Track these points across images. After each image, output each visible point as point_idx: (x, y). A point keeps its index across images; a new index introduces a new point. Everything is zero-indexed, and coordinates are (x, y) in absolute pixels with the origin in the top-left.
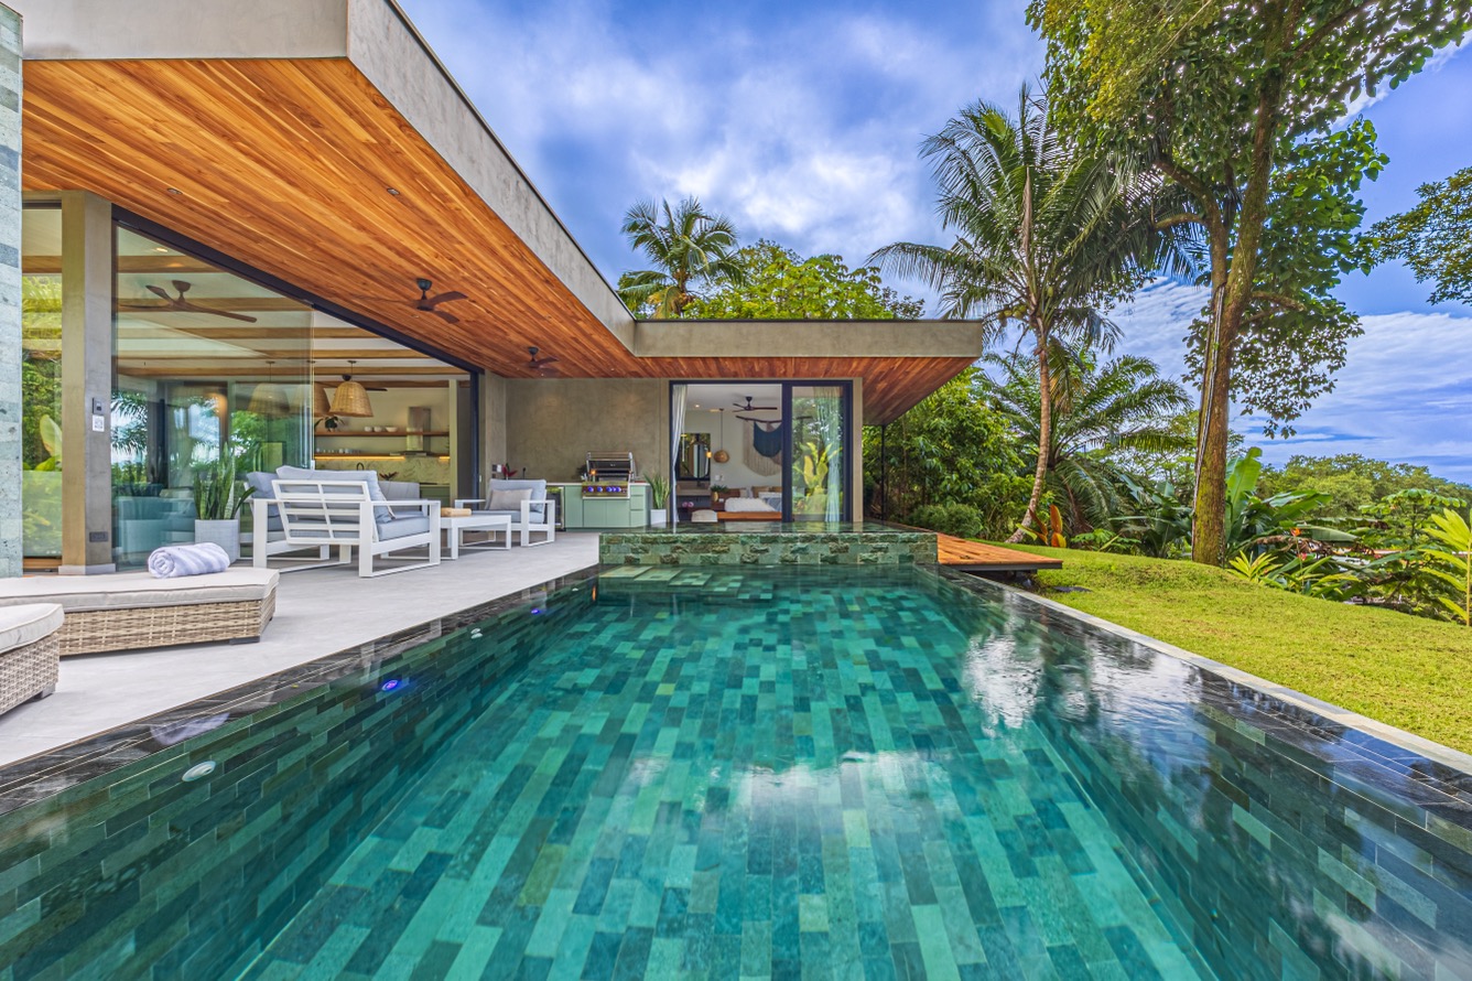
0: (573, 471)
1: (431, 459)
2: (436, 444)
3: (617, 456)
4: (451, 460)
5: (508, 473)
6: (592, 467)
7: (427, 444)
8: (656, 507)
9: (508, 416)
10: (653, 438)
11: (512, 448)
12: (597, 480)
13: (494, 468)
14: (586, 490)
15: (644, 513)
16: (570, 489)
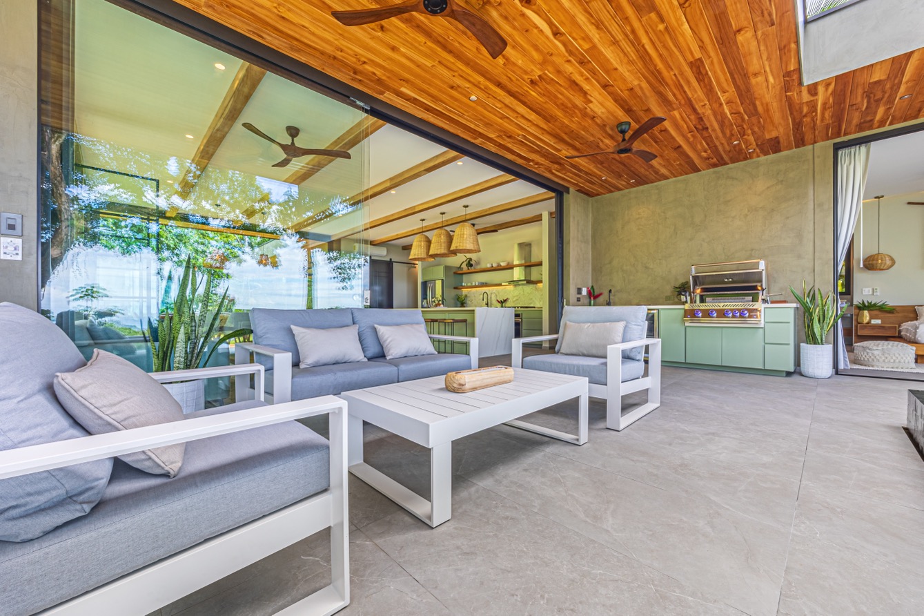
0: (668, 290)
1: (531, 286)
2: (534, 271)
3: (734, 266)
4: (544, 286)
5: (593, 296)
6: (695, 284)
7: (528, 274)
8: (813, 340)
9: (593, 236)
10: (800, 236)
11: (597, 270)
12: (702, 300)
13: (579, 291)
14: (691, 314)
15: (791, 348)
16: (669, 313)
